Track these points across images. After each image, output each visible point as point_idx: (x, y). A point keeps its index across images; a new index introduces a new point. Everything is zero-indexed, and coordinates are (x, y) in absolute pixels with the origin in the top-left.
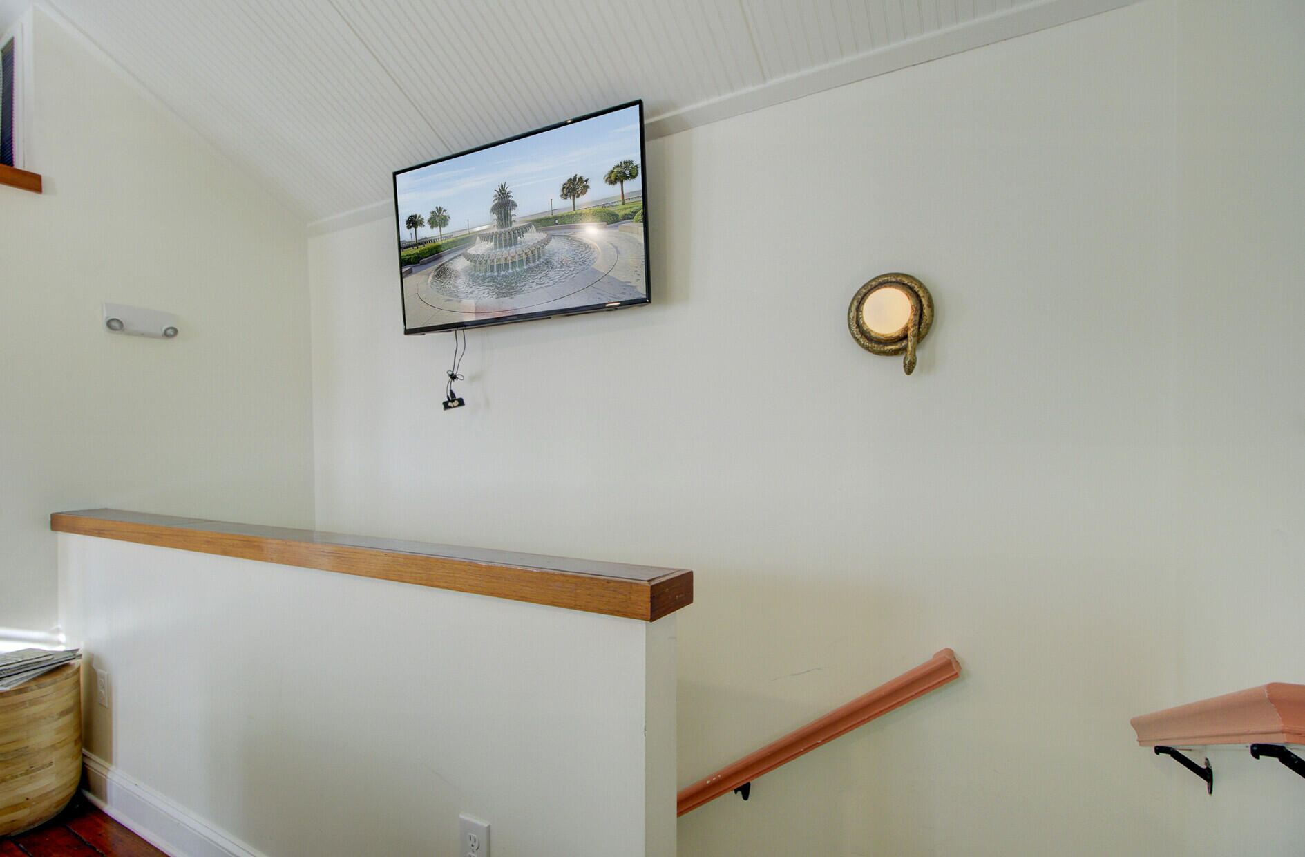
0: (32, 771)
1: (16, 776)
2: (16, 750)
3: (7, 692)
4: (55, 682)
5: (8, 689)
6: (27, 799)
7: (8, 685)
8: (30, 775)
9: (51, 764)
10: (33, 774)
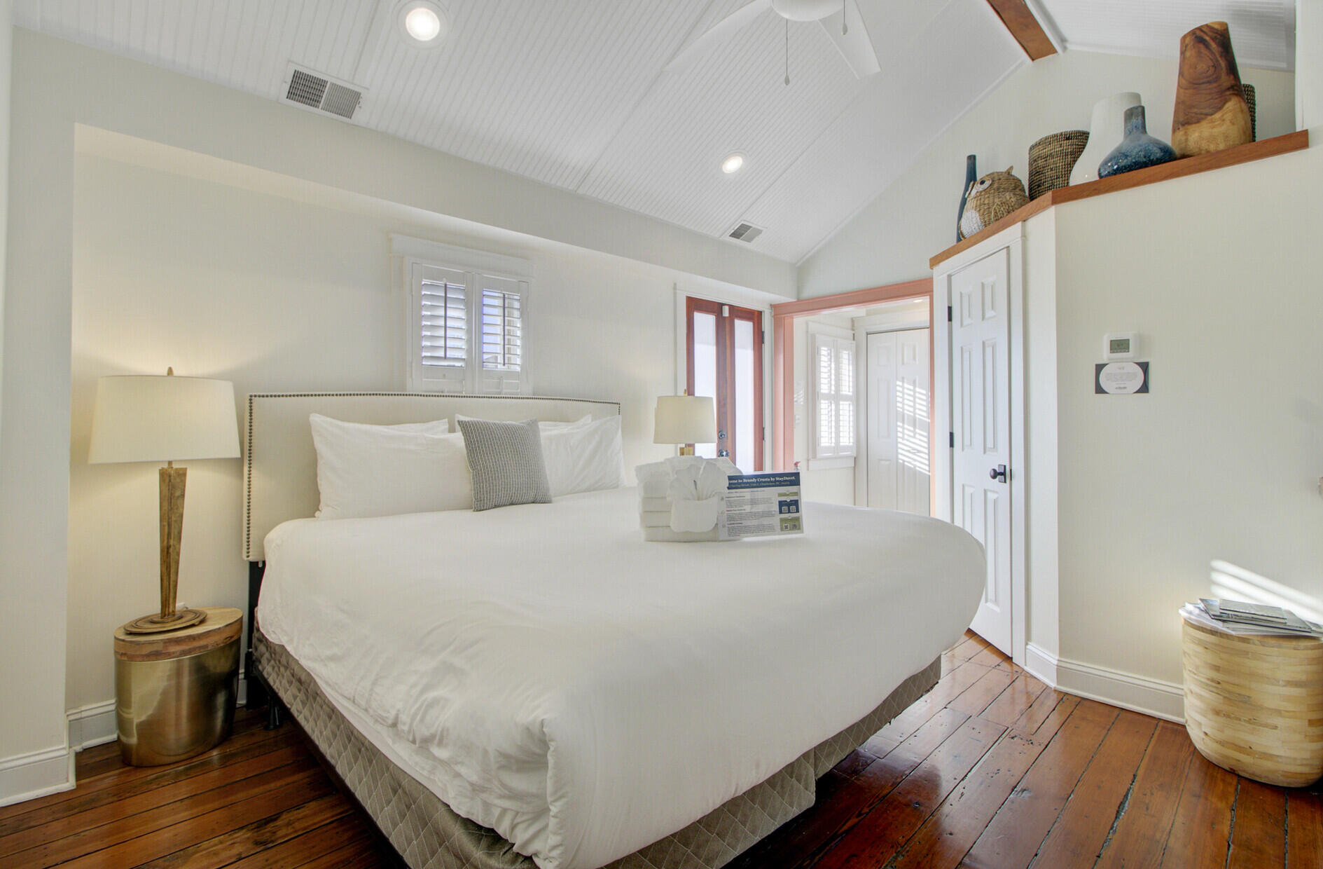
0: (1254, 723)
1: (1240, 720)
2: (1239, 694)
3: (1232, 636)
4: (1279, 647)
5: (1233, 633)
6: (1250, 748)
7: (1233, 630)
8: (1254, 726)
9: (1276, 727)
10: (1257, 727)
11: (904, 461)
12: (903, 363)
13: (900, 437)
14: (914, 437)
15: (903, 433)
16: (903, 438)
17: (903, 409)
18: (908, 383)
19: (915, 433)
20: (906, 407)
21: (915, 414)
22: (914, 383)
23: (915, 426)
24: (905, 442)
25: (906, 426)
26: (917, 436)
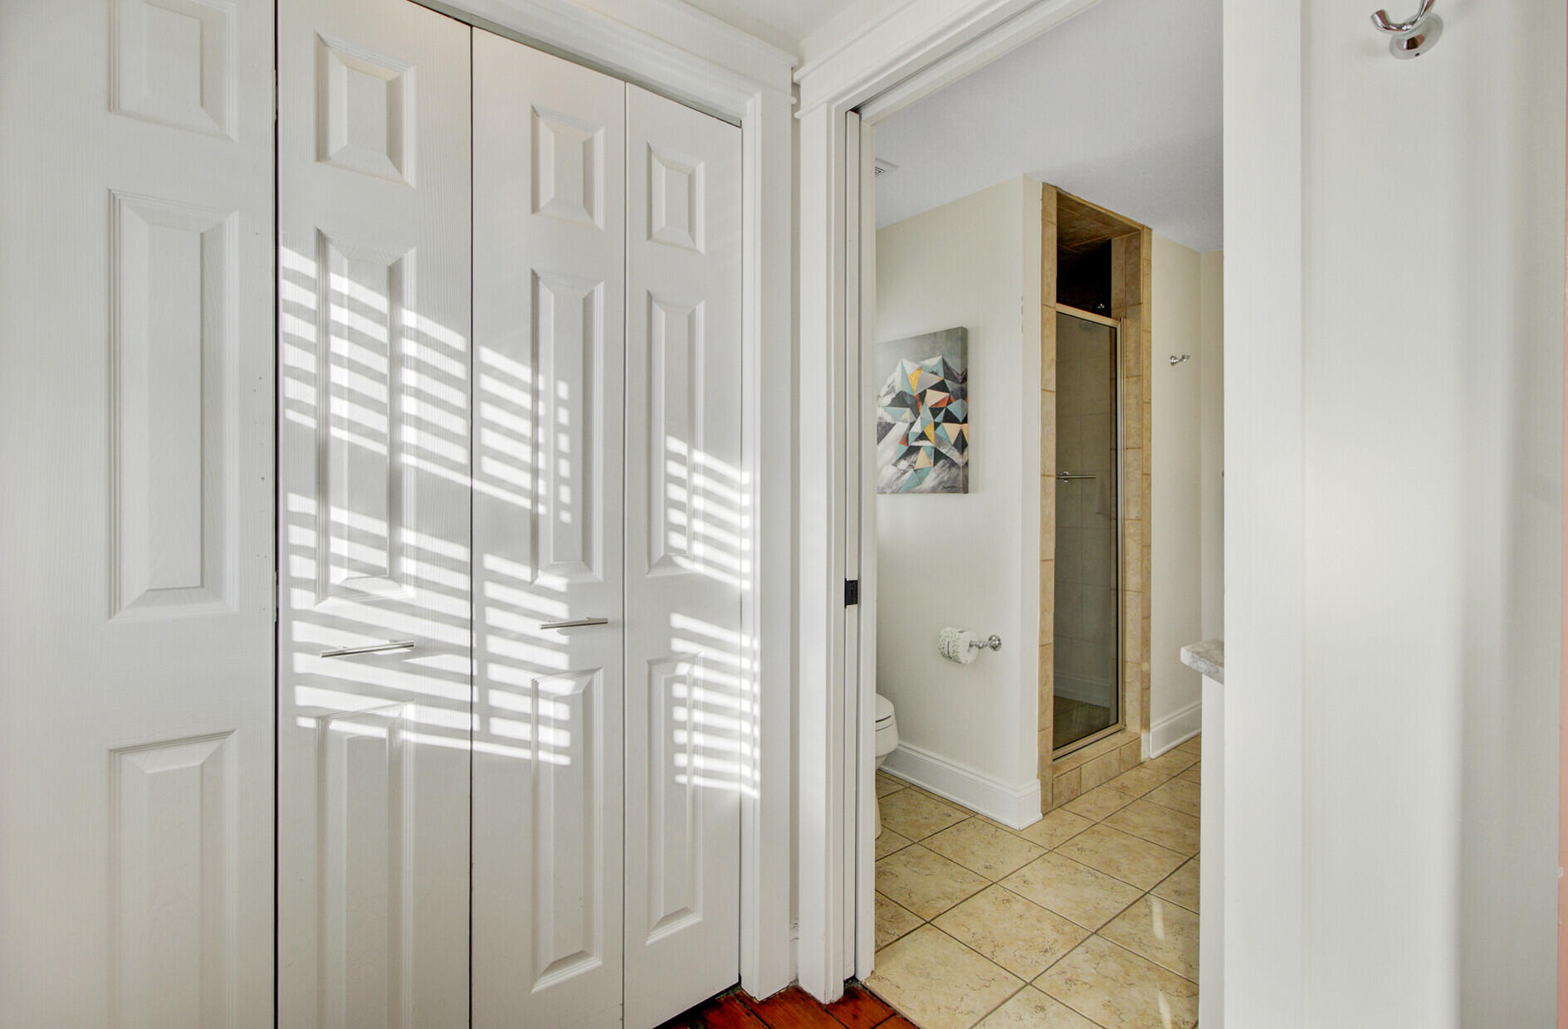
11: (324, 718)
12: (321, 154)
13: (303, 583)
14: (393, 575)
15: (324, 559)
16: (321, 587)
17: (325, 419)
18: (356, 272)
19: (395, 551)
20: (340, 407)
21: (395, 447)
22: (393, 282)
23: (394, 513)
24: (333, 605)
25: (339, 515)
26: (408, 566)
